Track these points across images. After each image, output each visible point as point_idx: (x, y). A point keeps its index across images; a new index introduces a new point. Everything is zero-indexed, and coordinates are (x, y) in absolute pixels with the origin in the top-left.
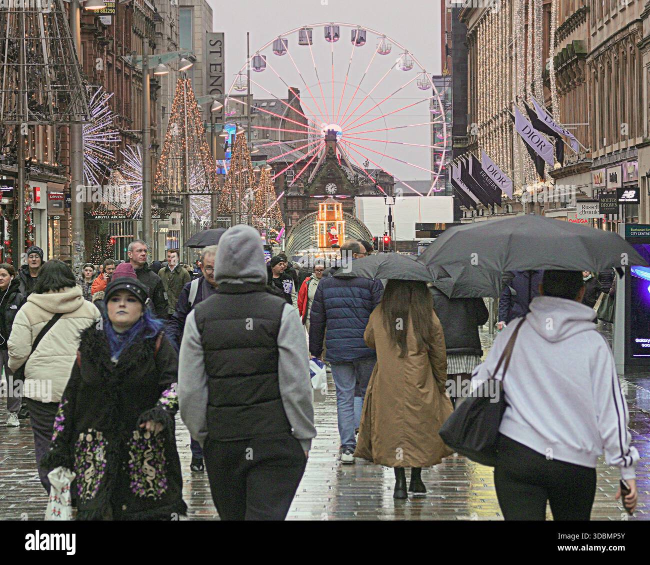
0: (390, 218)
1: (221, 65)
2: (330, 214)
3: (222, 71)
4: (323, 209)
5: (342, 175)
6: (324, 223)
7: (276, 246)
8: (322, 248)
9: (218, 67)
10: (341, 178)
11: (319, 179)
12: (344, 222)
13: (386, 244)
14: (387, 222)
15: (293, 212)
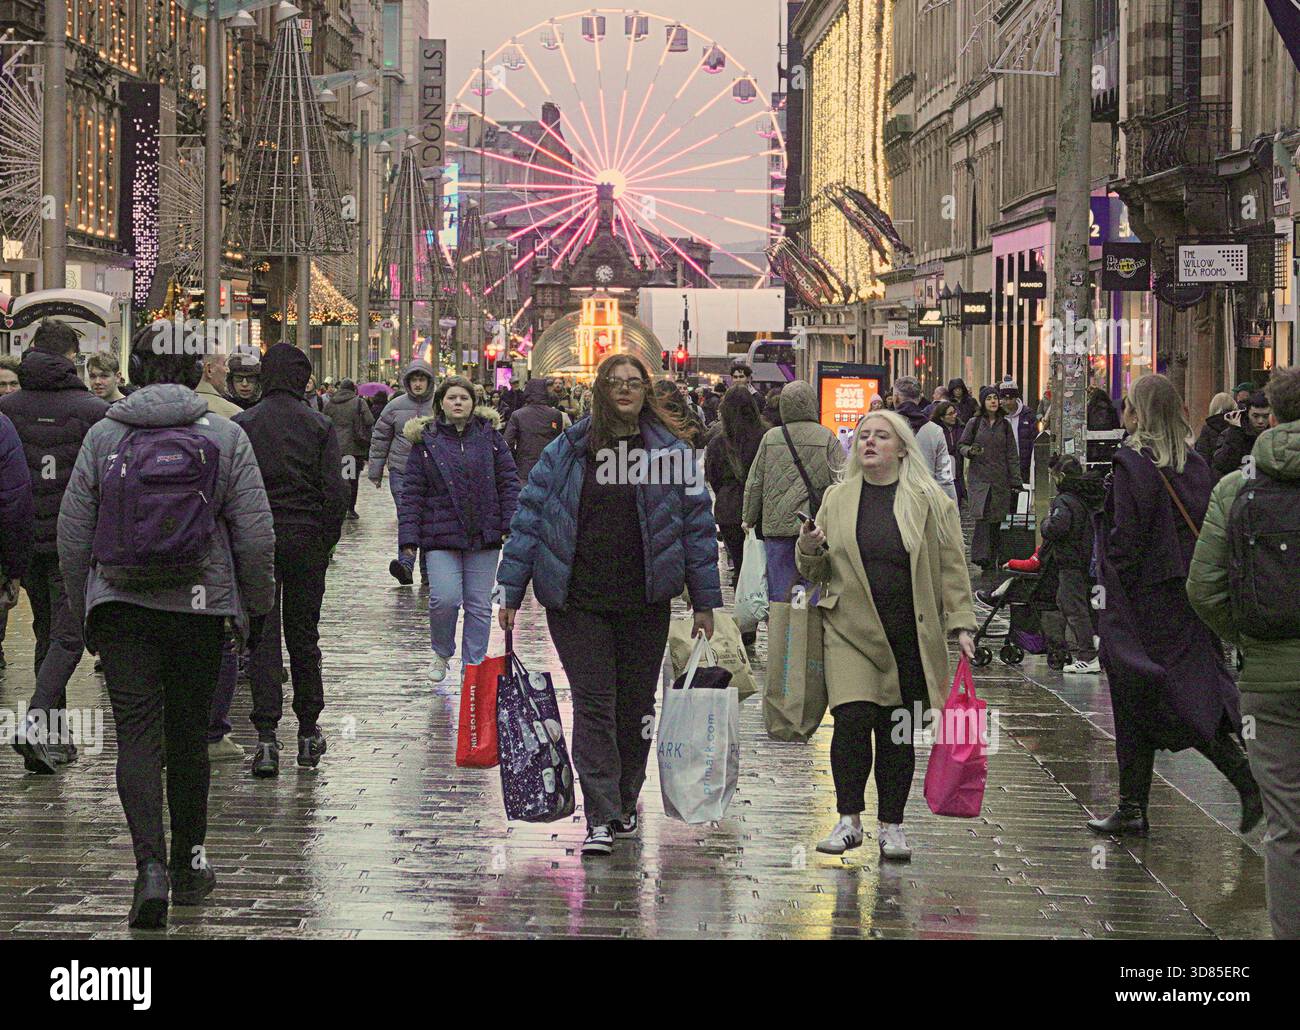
0: (686, 324)
1: (441, 88)
2: (600, 316)
3: (442, 96)
4: (589, 306)
5: (622, 253)
6: (591, 328)
7: (518, 361)
8: (587, 365)
9: (437, 91)
10: (619, 258)
11: (585, 259)
12: (620, 327)
13: (681, 362)
14: (682, 330)
15: (544, 307)
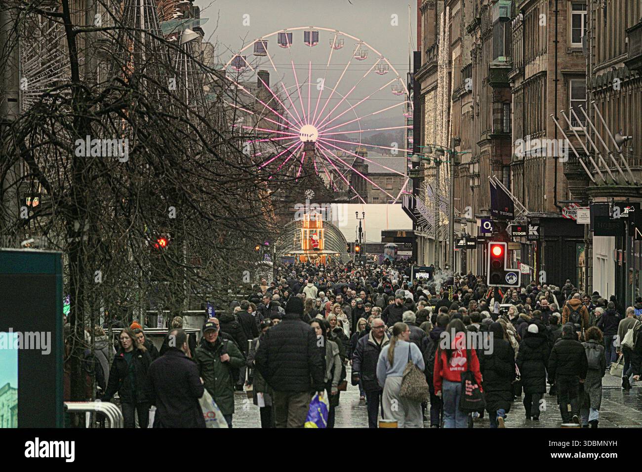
0: (360, 230)
6: (308, 230)
8: (306, 250)
10: (318, 185)
12: (323, 230)
14: (358, 232)
